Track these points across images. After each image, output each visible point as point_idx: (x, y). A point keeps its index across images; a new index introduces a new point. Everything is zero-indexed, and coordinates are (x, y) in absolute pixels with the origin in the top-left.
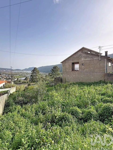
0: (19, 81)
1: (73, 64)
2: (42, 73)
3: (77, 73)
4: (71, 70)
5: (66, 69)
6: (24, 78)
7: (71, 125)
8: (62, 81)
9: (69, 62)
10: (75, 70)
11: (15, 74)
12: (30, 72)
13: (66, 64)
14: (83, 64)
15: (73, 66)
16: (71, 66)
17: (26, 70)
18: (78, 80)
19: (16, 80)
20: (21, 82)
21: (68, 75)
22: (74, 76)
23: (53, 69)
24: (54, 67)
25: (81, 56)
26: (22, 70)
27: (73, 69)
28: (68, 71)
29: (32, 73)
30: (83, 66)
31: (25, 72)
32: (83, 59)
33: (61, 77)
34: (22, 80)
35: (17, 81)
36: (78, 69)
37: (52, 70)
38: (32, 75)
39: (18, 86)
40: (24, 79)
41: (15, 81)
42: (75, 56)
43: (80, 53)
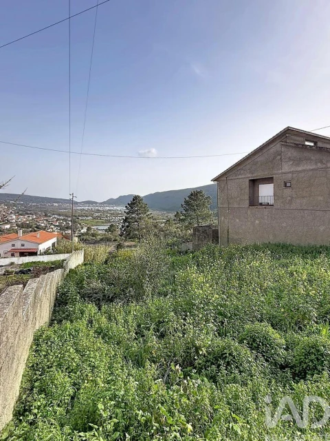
0: (93, 235)
1: (254, 183)
2: (155, 212)
3: (266, 212)
4: (248, 202)
5: (231, 201)
6: (106, 228)
7: (249, 382)
8: (218, 237)
9: (240, 177)
10: (261, 204)
11: (82, 216)
12: (122, 208)
13: (229, 182)
14: (288, 185)
15: (254, 191)
16: (247, 190)
17: (111, 202)
18: (271, 238)
19: (84, 230)
20: (99, 238)
21: (238, 220)
22: (257, 222)
23: (187, 199)
24: (192, 195)
25: (279, 157)
26: (101, 203)
27: (254, 201)
28: (236, 206)
29: (127, 211)
30: (288, 192)
31: (108, 208)
32: (286, 167)
33: (216, 226)
34: (100, 232)
35: (87, 234)
36: (271, 201)
37: (186, 202)
38: (126, 218)
39: (90, 248)
40: (106, 230)
41: (82, 234)
42: (260, 158)
43: (277, 147)
